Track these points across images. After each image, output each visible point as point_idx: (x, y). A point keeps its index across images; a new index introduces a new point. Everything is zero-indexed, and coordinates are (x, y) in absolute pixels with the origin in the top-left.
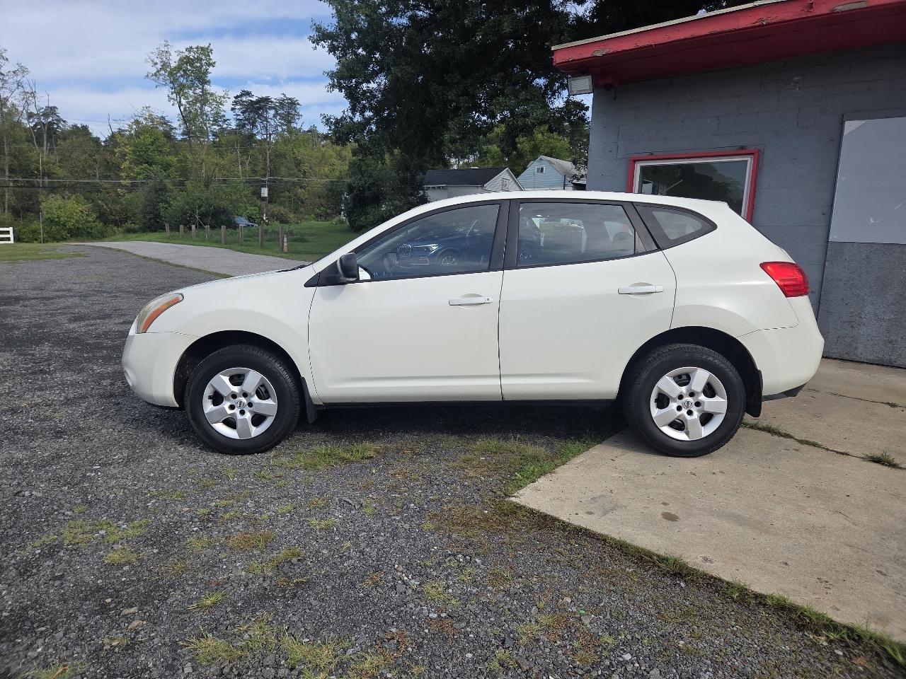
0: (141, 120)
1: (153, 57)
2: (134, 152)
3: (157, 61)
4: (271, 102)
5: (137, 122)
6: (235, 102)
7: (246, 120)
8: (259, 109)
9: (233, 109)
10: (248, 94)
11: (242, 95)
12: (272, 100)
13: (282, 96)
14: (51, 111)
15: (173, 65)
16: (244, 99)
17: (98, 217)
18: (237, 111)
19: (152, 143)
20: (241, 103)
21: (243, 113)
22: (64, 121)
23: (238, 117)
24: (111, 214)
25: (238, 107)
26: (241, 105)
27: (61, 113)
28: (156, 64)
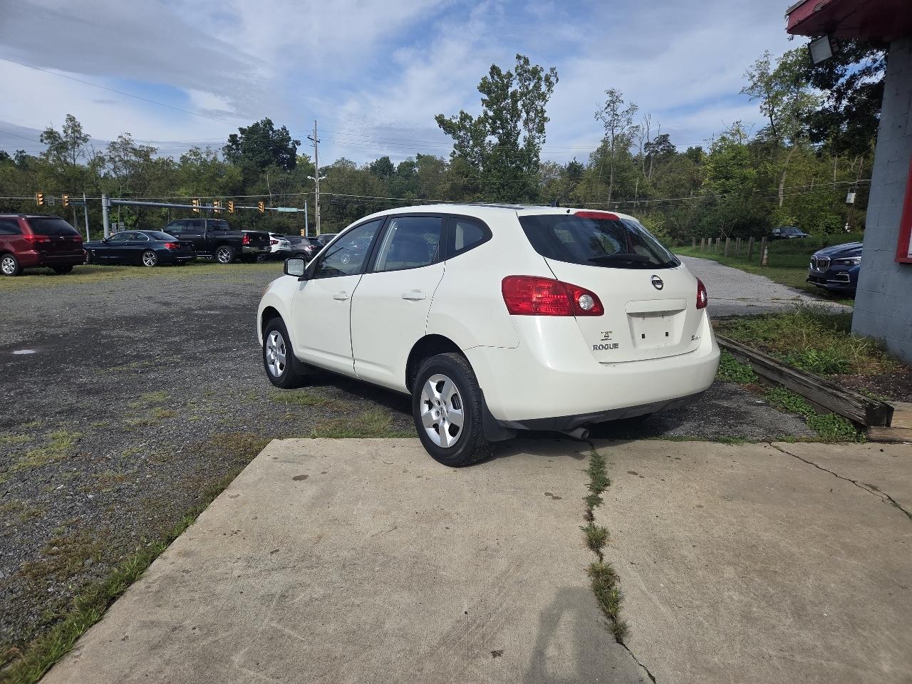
0: (728, 136)
1: (751, 70)
2: (715, 169)
3: (754, 73)
5: (723, 139)
14: (664, 139)
15: (771, 73)
17: (668, 233)
19: (734, 158)
22: (673, 147)
24: (680, 229)
27: (672, 141)
28: (754, 76)
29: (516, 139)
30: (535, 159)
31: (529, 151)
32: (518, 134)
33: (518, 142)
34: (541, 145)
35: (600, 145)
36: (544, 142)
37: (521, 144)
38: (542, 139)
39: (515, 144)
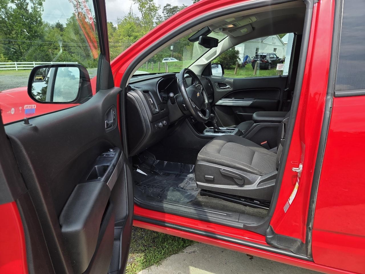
4: (178, 8)
6: (164, 9)
7: (168, 17)
8: (173, 11)
9: (163, 12)
10: (169, 5)
11: (166, 6)
12: (179, 7)
13: (183, 5)
16: (167, 7)
18: (164, 13)
19: (131, 28)
20: (166, 9)
21: (167, 13)
23: (165, 16)
25: (165, 11)
26: (166, 10)
29: (27, 7)
30: (39, 19)
31: (36, 15)
32: (27, 4)
33: (28, 8)
34: (42, 12)
35: (72, 15)
36: (43, 10)
37: (30, 11)
38: (42, 9)
39: (26, 10)
